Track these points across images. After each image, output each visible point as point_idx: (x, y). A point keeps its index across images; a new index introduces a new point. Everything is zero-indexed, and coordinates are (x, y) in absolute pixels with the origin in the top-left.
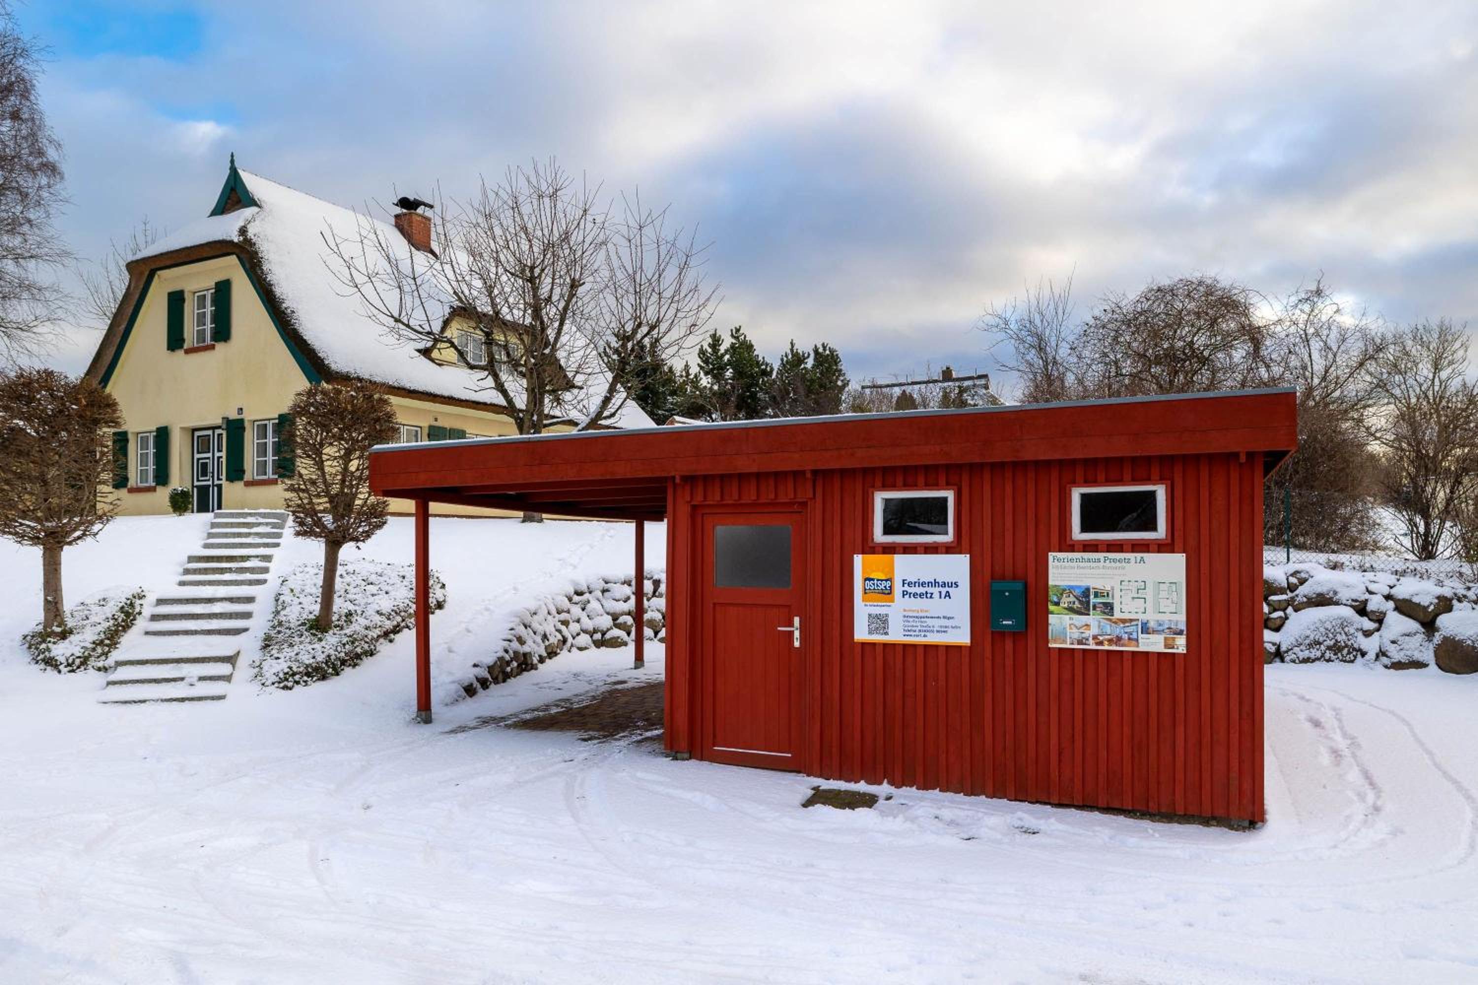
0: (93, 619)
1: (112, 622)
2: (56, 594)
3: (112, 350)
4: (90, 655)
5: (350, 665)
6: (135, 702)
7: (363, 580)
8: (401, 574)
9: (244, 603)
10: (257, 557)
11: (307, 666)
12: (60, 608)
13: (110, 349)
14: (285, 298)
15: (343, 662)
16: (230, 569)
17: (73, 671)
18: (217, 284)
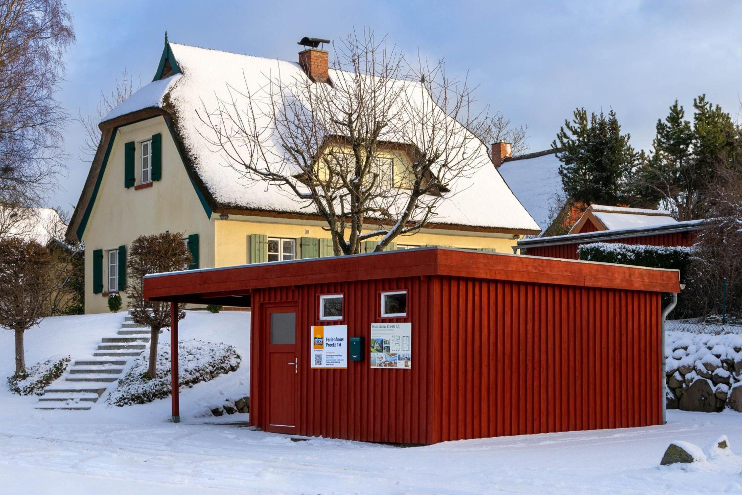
0: (40, 370)
1: (49, 372)
2: (21, 355)
3: (93, 188)
4: (34, 387)
5: (159, 398)
6: (49, 409)
7: (188, 352)
8: (212, 348)
9: (120, 365)
10: (141, 339)
11: (133, 395)
12: (23, 363)
13: (91, 188)
14: (191, 147)
15: (155, 395)
16: (124, 346)
17: (26, 395)
18: (153, 136)
